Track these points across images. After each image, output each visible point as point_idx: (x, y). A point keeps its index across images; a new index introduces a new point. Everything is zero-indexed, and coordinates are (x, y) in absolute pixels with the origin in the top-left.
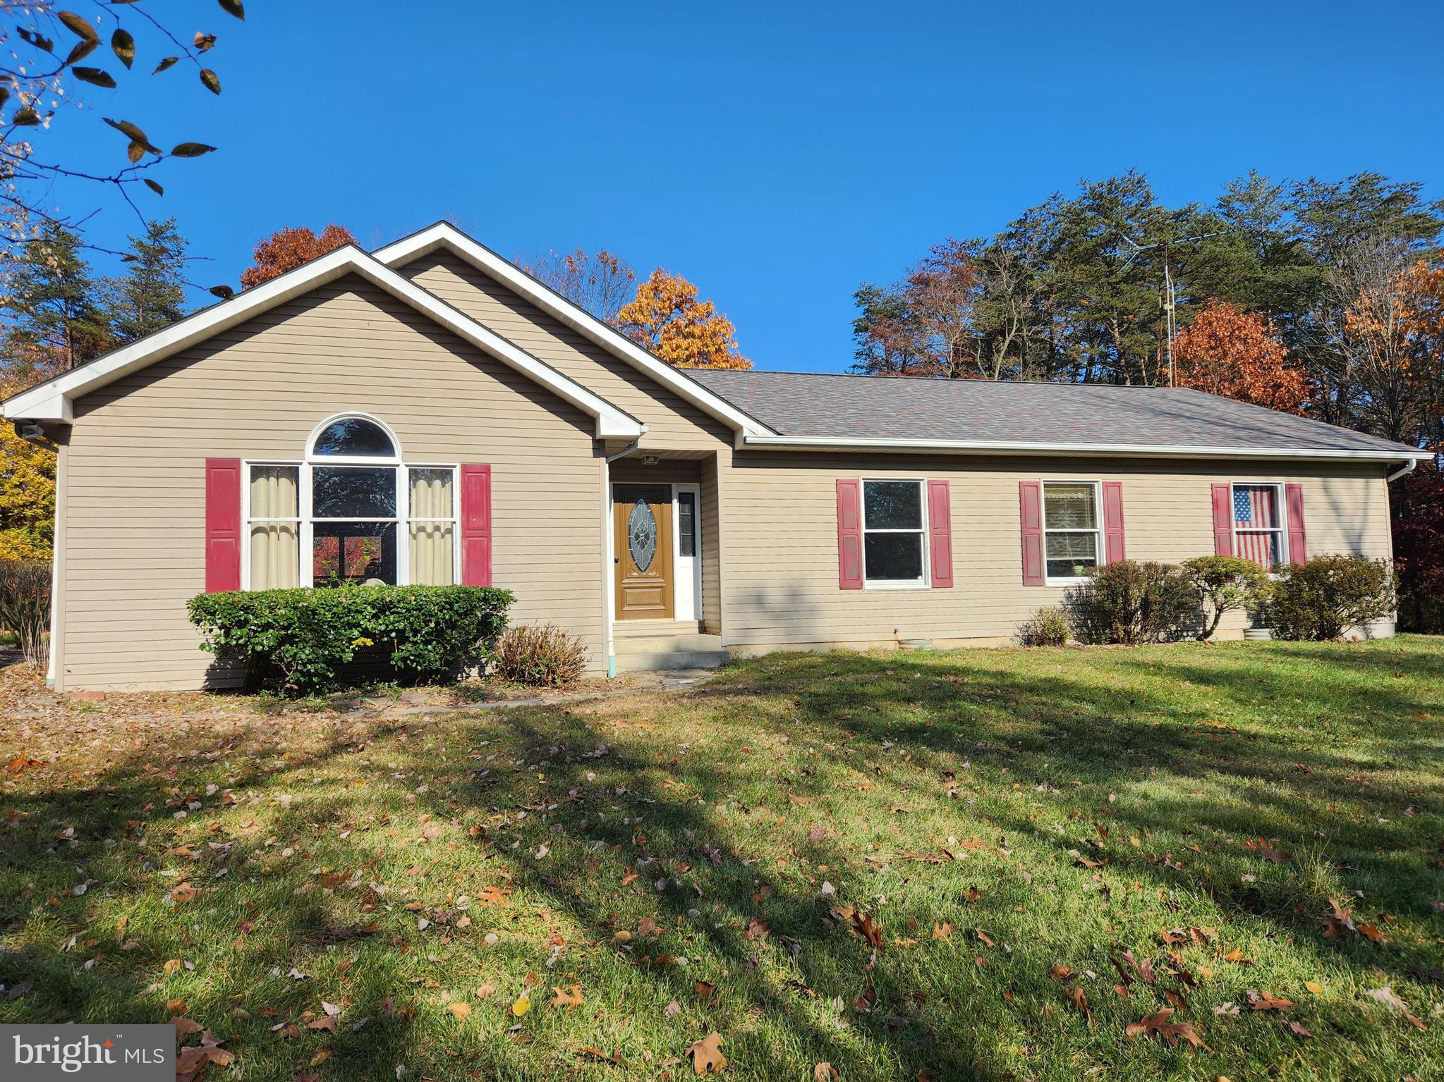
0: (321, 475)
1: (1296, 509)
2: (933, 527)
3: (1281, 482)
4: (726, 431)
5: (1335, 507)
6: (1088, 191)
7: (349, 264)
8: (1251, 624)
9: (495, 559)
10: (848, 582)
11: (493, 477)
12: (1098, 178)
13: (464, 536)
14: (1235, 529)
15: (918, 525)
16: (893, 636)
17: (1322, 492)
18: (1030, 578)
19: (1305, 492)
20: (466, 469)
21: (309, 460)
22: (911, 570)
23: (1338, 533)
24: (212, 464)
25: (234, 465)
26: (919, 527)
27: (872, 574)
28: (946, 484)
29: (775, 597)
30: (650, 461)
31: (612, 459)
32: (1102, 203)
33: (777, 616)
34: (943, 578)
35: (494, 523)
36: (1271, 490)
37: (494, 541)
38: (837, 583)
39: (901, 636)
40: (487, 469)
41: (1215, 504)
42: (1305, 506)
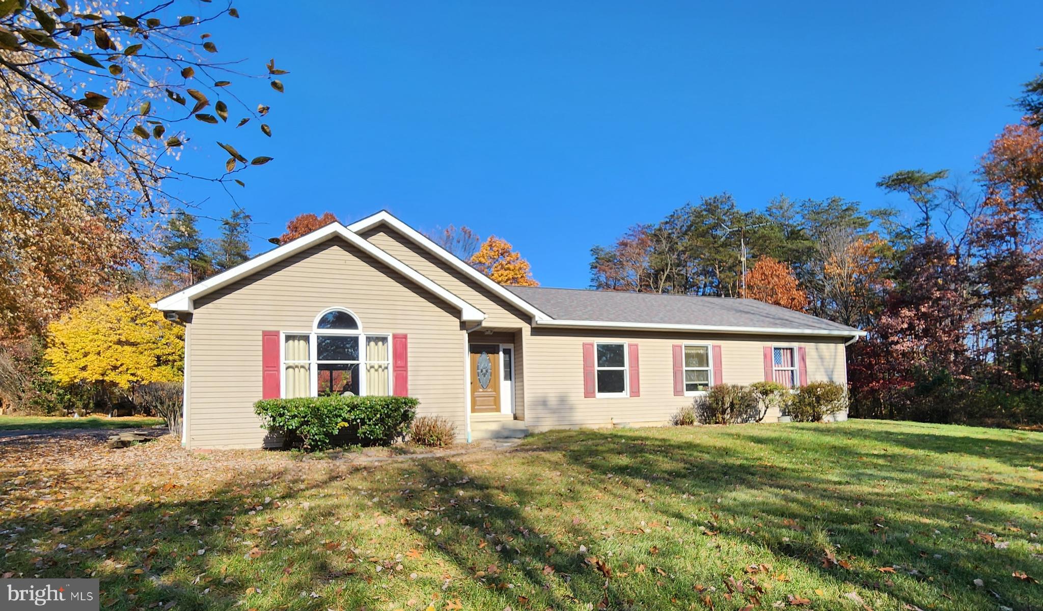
0: (322, 340)
1: (803, 359)
2: (631, 366)
3: (795, 345)
4: (527, 318)
5: (821, 358)
6: (704, 202)
7: (335, 232)
8: (781, 414)
9: (409, 383)
10: (588, 394)
11: (409, 341)
12: (709, 196)
13: (394, 370)
14: (774, 368)
15: (623, 365)
16: (610, 421)
17: (815, 350)
18: (677, 392)
19: (807, 350)
20: (395, 337)
21: (315, 333)
22: (621, 389)
23: (822, 370)
24: (266, 334)
25: (277, 334)
27: (600, 390)
28: (637, 345)
29: (553, 401)
30: (489, 333)
31: (469, 331)
32: (711, 208)
33: (554, 411)
34: (635, 393)
35: (409, 364)
36: (791, 350)
37: (409, 373)
38: (583, 395)
39: (615, 421)
40: (405, 337)
41: (765, 356)
42: (807, 357)
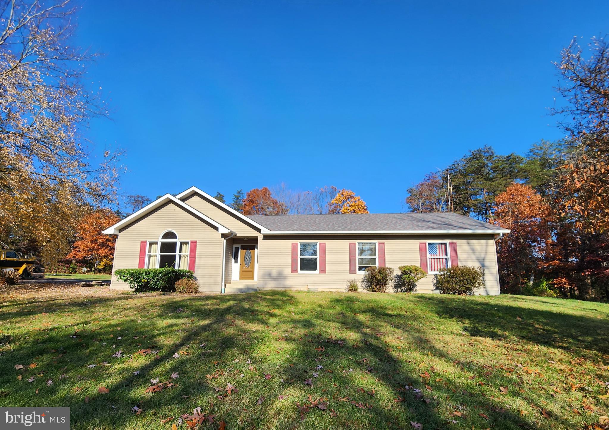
0: (163, 245)
1: (455, 250)
2: (321, 256)
3: (448, 241)
4: (259, 230)
5: (473, 249)
7: (168, 198)
8: (435, 288)
9: (196, 263)
10: (294, 271)
11: (197, 244)
13: (190, 258)
14: (429, 256)
16: (306, 287)
17: (467, 245)
18: (352, 271)
19: (457, 245)
20: (191, 242)
21: (160, 241)
22: (315, 268)
23: (474, 258)
24: (142, 242)
25: (145, 242)
26: (317, 256)
27: (302, 269)
28: (325, 244)
29: (274, 274)
30: (246, 239)
31: (227, 239)
33: (275, 279)
34: (323, 271)
35: (197, 255)
36: (445, 244)
37: (197, 259)
38: (290, 271)
39: (309, 287)
40: (196, 242)
41: (421, 249)
42: (458, 249)
